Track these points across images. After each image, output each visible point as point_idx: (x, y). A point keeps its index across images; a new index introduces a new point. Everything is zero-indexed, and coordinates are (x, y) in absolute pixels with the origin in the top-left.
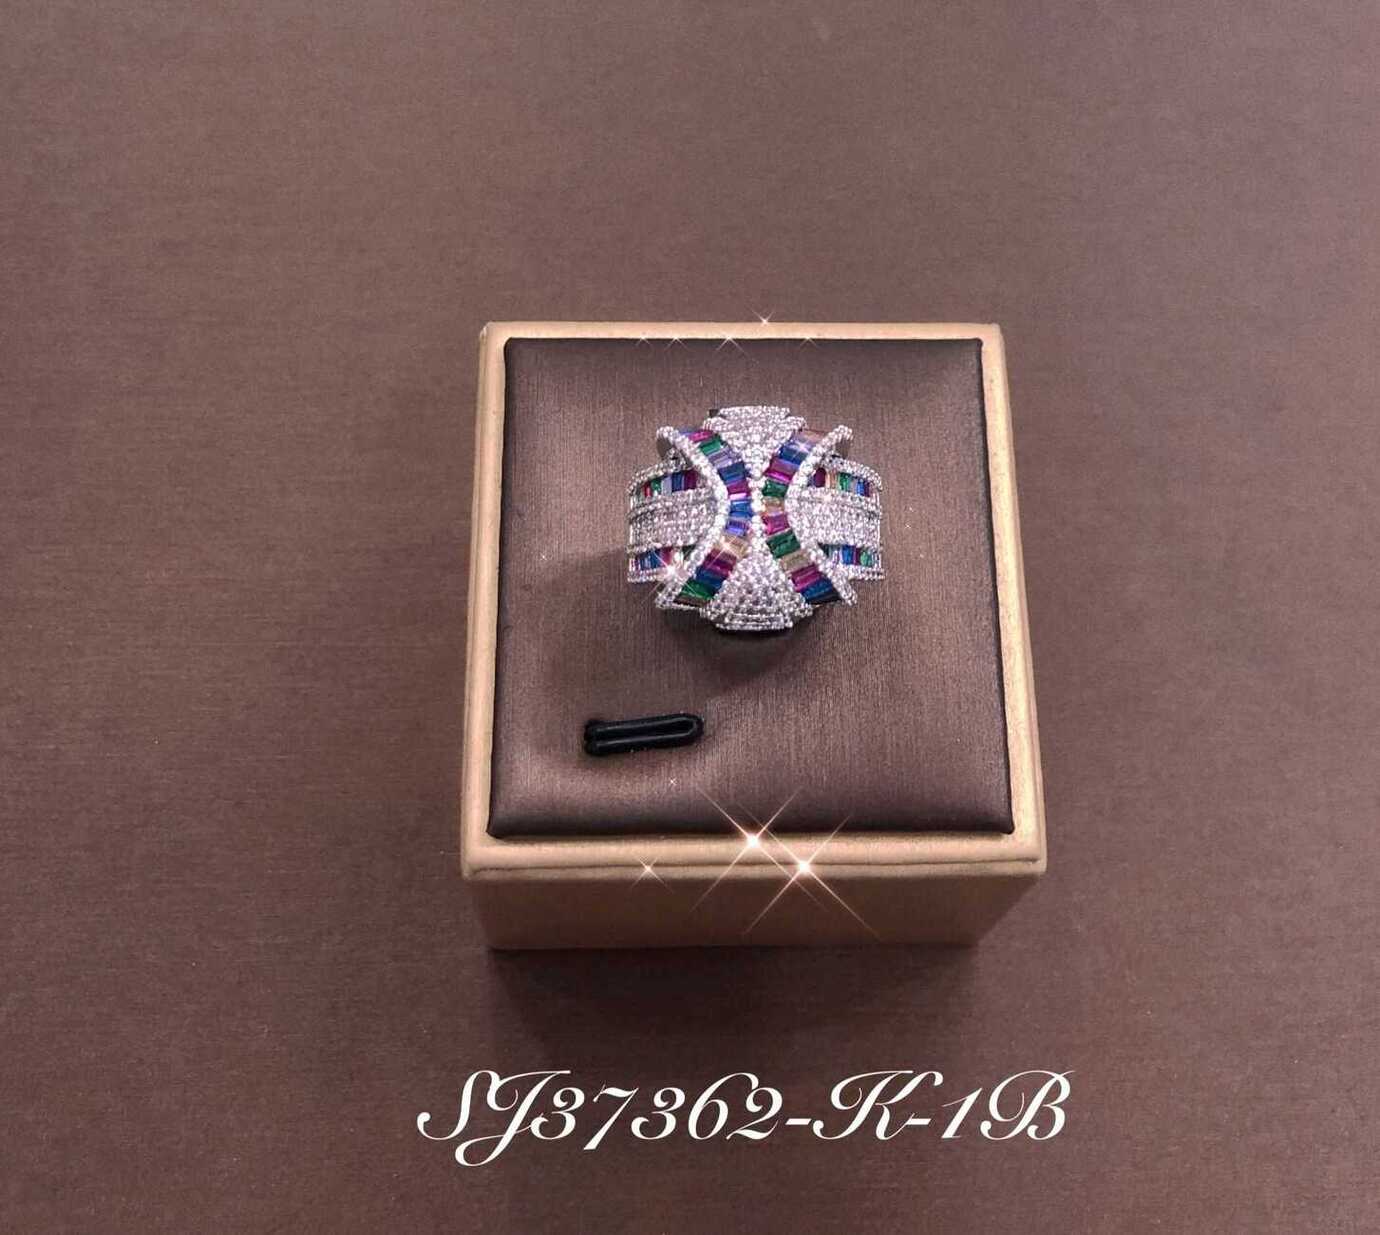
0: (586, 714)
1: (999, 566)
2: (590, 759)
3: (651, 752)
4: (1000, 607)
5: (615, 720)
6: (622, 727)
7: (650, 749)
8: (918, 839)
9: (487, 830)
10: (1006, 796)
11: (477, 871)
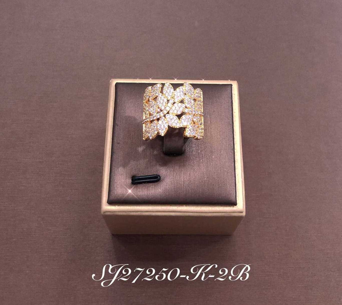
0: (132, 174)
1: (235, 140)
2: (133, 185)
5: (139, 176)
6: (141, 177)
7: (147, 183)
8: (213, 206)
9: (107, 202)
10: (235, 196)
11: (105, 212)
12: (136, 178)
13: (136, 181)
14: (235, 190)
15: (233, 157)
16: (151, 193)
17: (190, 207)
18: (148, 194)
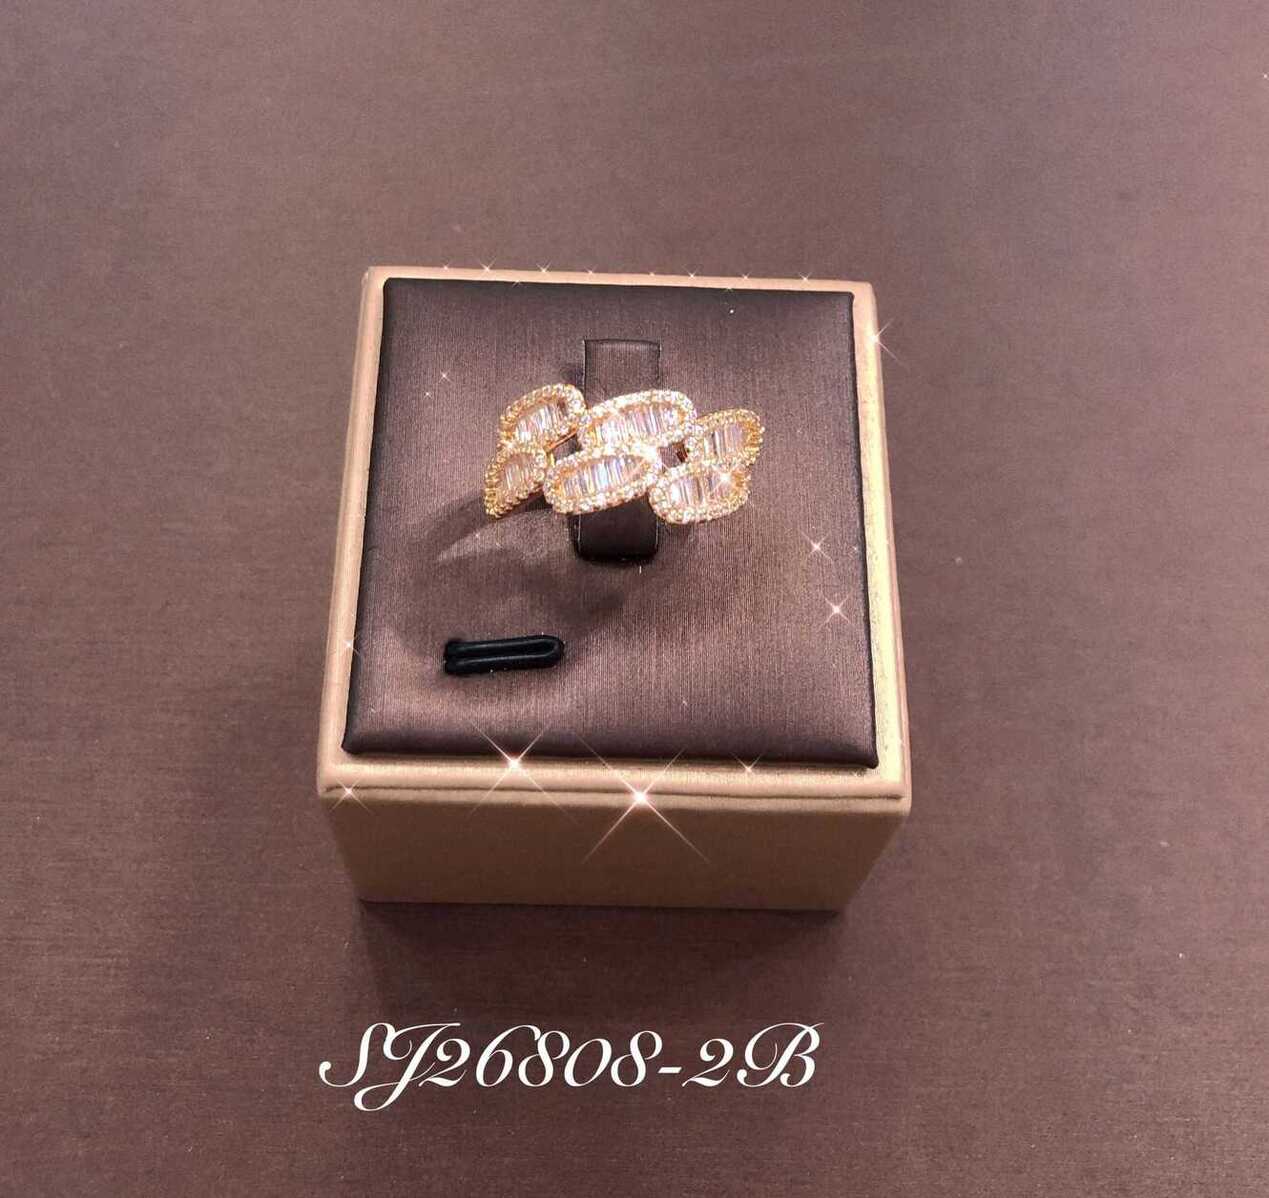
0: (449, 634)
1: (867, 507)
2: (448, 679)
3: (510, 673)
4: (867, 547)
5: (477, 639)
6: (484, 646)
7: (509, 670)
8: (780, 771)
9: (342, 746)
10: (870, 729)
11: (330, 789)
12: (463, 649)
13: (462, 663)
14: (867, 706)
15: (858, 573)
16: (522, 711)
17: (685, 773)
18: (510, 715)
